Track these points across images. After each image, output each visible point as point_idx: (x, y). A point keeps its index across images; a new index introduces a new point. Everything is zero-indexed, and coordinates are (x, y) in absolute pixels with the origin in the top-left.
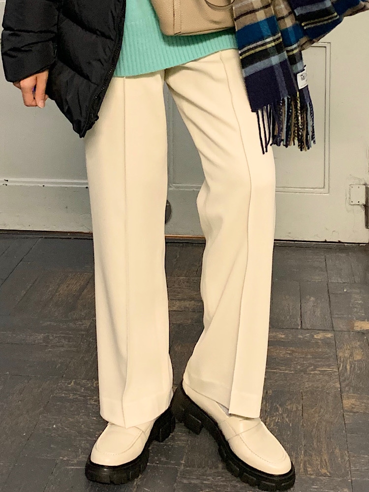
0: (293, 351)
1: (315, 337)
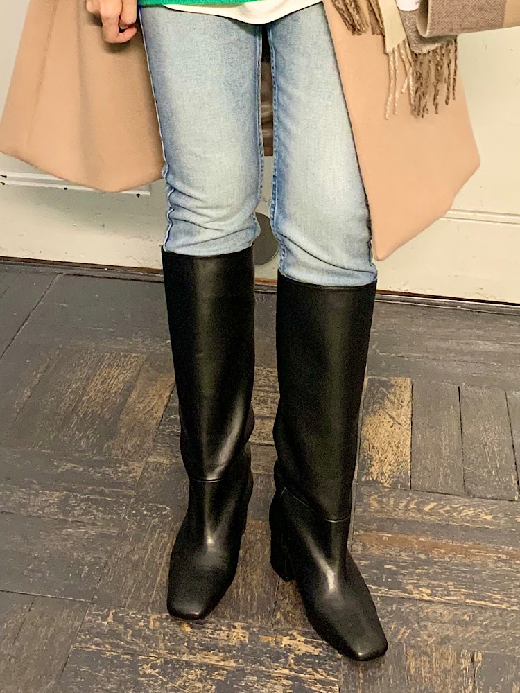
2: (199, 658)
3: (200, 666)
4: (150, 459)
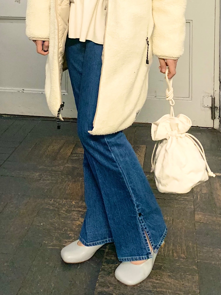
2: (77, 209)
3: (77, 211)
4: (66, 165)
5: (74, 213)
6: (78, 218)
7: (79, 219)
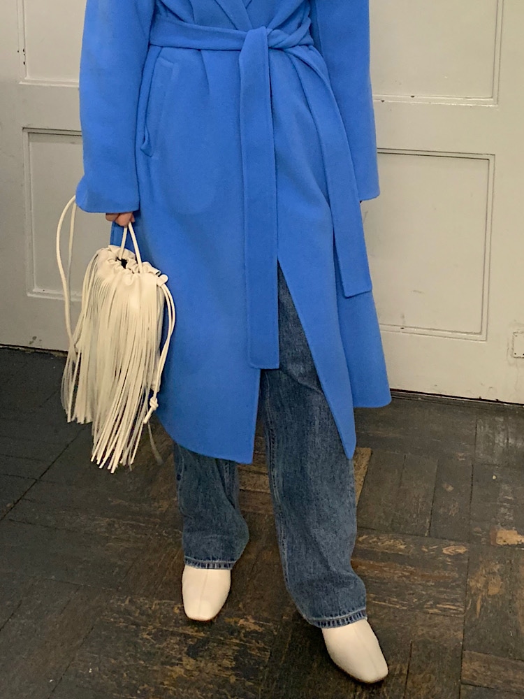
0: (412, 573)
1: (444, 551)
5: (172, 641)
6: (179, 656)
7: (180, 659)
